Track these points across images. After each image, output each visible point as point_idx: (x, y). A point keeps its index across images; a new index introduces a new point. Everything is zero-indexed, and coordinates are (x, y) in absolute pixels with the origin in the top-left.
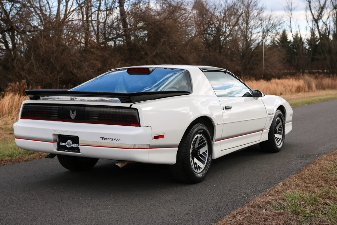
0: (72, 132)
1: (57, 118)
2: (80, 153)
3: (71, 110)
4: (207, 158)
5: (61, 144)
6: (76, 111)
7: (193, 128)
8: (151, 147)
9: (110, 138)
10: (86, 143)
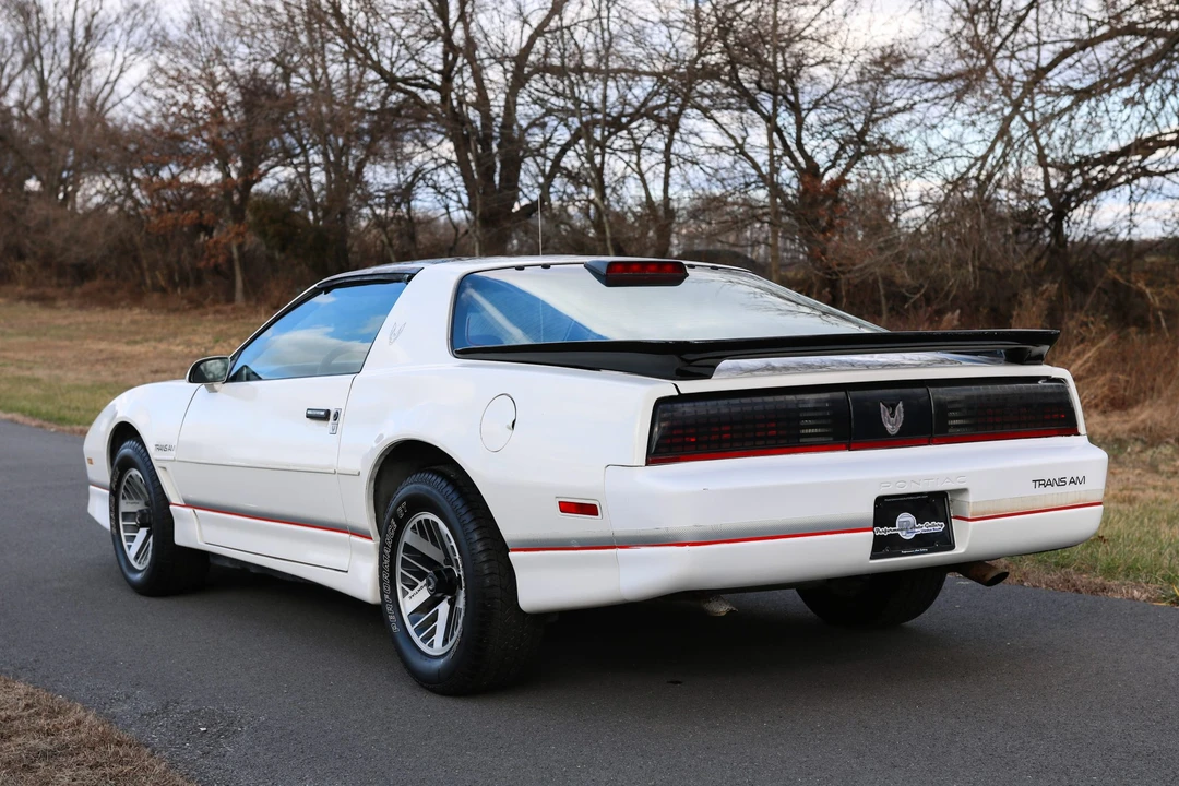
1: (831, 439)
3: (882, 405)
5: (879, 531)
6: (900, 405)
9: (1060, 480)
10: (993, 508)
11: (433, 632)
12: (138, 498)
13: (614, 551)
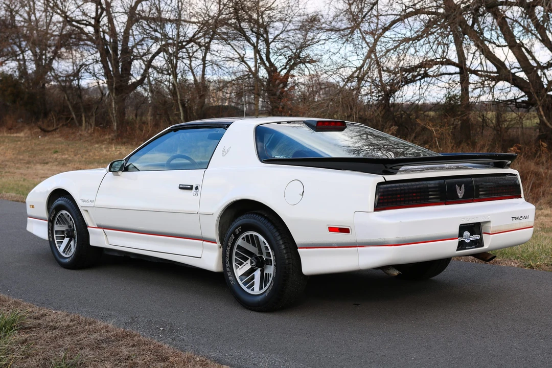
3: (457, 186)
11: (253, 284)
12: (64, 224)
13: (356, 248)
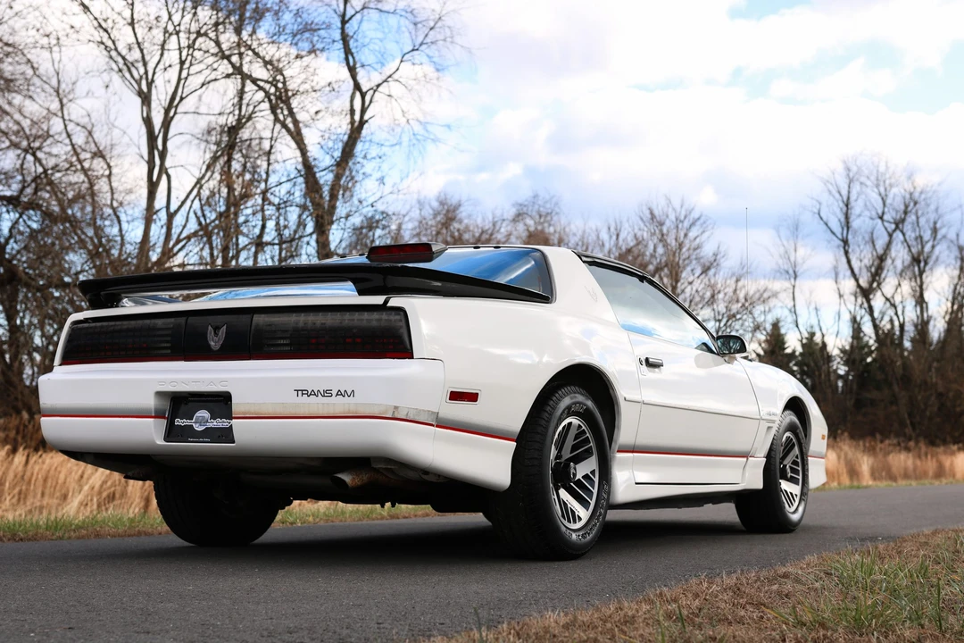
0: (211, 382)
1: (169, 351)
2: (234, 442)
3: (210, 327)
4: (595, 491)
5: (179, 422)
6: (225, 327)
7: (554, 398)
8: (443, 424)
9: (325, 391)
10: (253, 410)
